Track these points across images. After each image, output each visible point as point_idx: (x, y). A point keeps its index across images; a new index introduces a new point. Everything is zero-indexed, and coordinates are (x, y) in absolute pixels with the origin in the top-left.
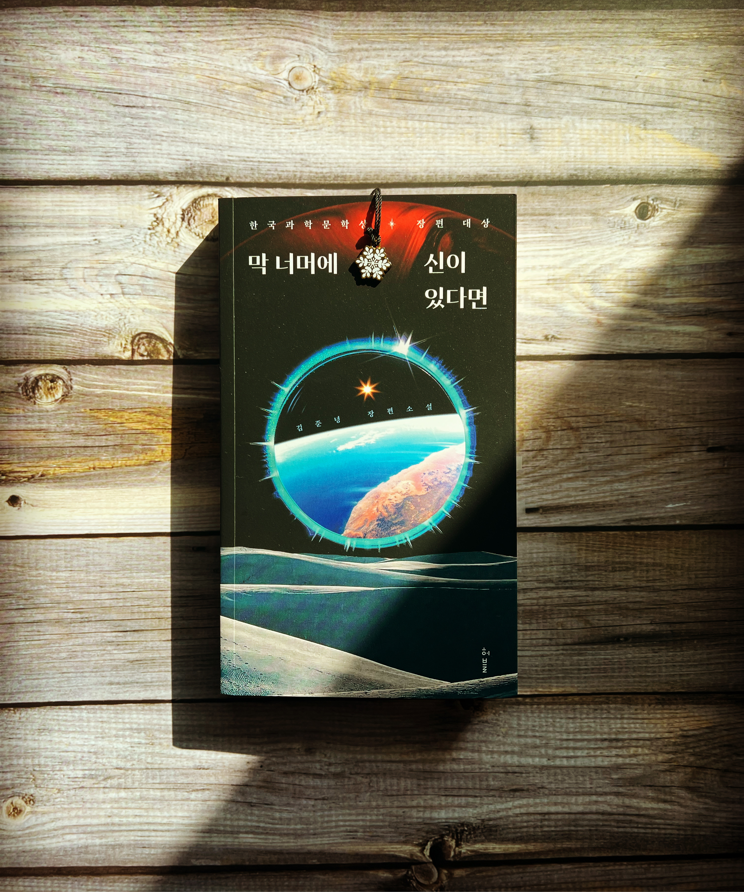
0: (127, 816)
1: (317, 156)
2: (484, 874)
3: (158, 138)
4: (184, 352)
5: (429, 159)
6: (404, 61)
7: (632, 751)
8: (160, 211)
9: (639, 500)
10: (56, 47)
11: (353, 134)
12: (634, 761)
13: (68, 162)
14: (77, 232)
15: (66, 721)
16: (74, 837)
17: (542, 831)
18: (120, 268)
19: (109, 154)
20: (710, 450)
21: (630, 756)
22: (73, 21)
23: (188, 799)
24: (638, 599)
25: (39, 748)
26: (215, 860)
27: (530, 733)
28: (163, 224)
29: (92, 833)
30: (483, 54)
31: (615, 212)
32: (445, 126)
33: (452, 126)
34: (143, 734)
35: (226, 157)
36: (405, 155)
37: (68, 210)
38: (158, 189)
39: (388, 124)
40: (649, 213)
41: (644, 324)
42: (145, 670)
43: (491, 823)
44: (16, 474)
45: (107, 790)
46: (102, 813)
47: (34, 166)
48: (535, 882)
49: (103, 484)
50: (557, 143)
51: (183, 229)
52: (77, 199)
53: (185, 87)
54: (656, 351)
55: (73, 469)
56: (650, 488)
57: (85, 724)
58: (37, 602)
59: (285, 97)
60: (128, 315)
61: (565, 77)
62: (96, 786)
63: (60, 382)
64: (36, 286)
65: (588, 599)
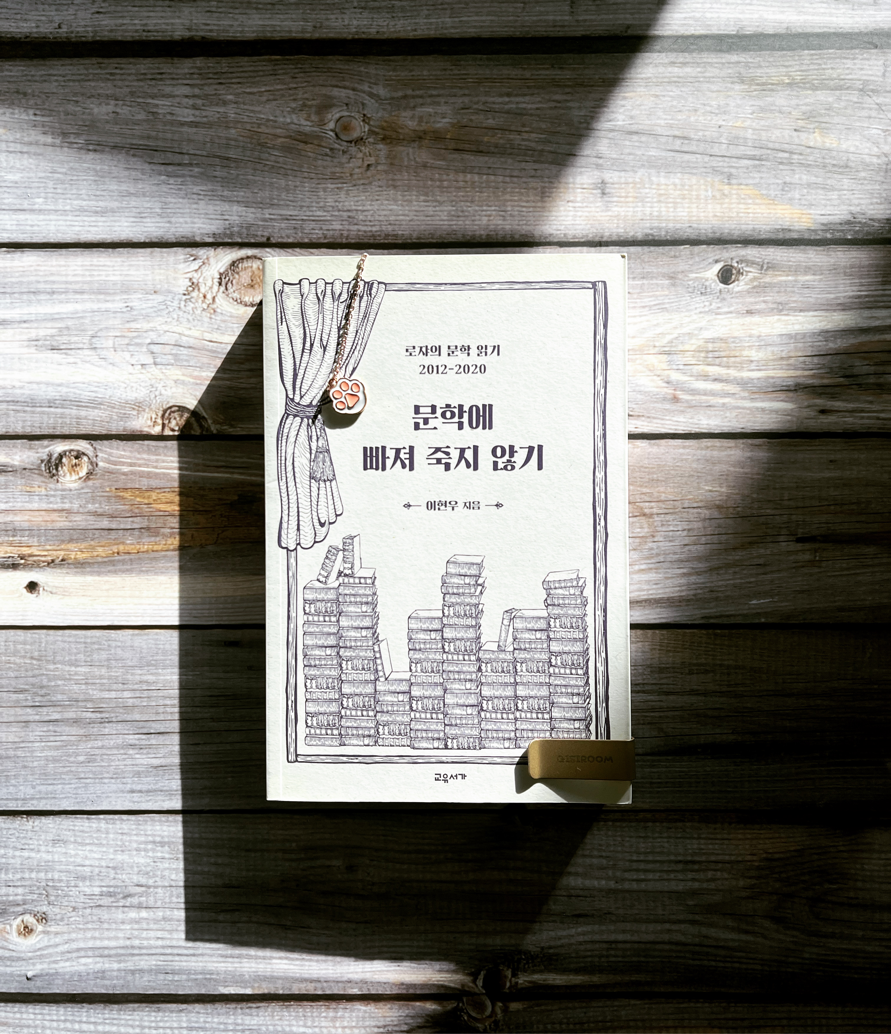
0: (148, 939)
1: (366, 213)
2: (543, 1008)
3: (195, 196)
4: (218, 426)
5: (490, 216)
6: (463, 109)
7: (710, 874)
8: (195, 275)
9: (720, 595)
10: (88, 101)
11: (406, 188)
12: (712, 885)
13: (100, 224)
14: (108, 298)
15: (82, 831)
16: (90, 960)
17: (608, 962)
18: (153, 336)
19: (143, 215)
20: (799, 540)
21: (708, 881)
22: (107, 74)
23: (216, 921)
24: (718, 706)
25: (53, 862)
26: (245, 988)
27: (596, 853)
28: (199, 290)
29: (109, 956)
30: (550, 100)
31: (694, 275)
32: (508, 179)
33: (515, 180)
34: (166, 848)
35: (267, 216)
36: (463, 211)
37: (99, 275)
38: (194, 251)
39: (445, 177)
40: (733, 277)
41: (726, 400)
42: (170, 777)
43: (551, 951)
44: (35, 558)
45: (126, 909)
46: (121, 935)
47: (64, 228)
48: (600, 1019)
49: (127, 570)
50: (631, 199)
51: (220, 294)
52: (108, 263)
53: (224, 142)
54: (739, 431)
55: (95, 554)
56: (732, 582)
57: (104, 836)
58: (54, 699)
59: (331, 149)
60: (160, 386)
61: (641, 127)
62: (114, 904)
63: (85, 458)
64: (64, 356)
65: (662, 704)
